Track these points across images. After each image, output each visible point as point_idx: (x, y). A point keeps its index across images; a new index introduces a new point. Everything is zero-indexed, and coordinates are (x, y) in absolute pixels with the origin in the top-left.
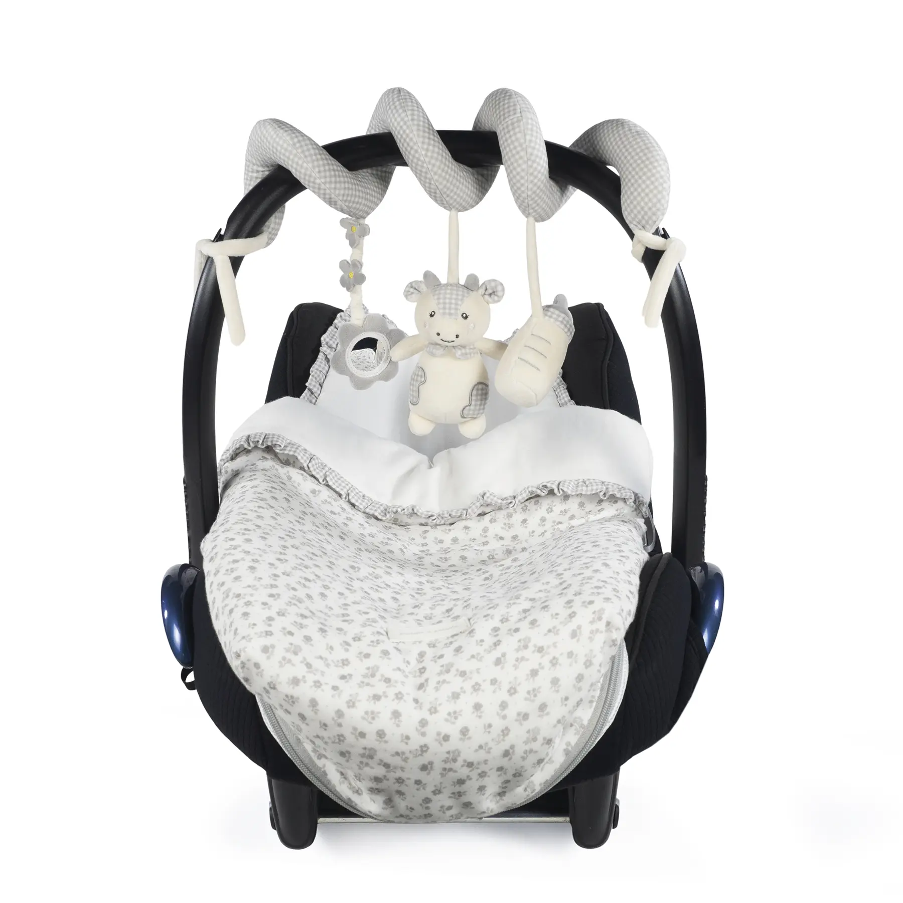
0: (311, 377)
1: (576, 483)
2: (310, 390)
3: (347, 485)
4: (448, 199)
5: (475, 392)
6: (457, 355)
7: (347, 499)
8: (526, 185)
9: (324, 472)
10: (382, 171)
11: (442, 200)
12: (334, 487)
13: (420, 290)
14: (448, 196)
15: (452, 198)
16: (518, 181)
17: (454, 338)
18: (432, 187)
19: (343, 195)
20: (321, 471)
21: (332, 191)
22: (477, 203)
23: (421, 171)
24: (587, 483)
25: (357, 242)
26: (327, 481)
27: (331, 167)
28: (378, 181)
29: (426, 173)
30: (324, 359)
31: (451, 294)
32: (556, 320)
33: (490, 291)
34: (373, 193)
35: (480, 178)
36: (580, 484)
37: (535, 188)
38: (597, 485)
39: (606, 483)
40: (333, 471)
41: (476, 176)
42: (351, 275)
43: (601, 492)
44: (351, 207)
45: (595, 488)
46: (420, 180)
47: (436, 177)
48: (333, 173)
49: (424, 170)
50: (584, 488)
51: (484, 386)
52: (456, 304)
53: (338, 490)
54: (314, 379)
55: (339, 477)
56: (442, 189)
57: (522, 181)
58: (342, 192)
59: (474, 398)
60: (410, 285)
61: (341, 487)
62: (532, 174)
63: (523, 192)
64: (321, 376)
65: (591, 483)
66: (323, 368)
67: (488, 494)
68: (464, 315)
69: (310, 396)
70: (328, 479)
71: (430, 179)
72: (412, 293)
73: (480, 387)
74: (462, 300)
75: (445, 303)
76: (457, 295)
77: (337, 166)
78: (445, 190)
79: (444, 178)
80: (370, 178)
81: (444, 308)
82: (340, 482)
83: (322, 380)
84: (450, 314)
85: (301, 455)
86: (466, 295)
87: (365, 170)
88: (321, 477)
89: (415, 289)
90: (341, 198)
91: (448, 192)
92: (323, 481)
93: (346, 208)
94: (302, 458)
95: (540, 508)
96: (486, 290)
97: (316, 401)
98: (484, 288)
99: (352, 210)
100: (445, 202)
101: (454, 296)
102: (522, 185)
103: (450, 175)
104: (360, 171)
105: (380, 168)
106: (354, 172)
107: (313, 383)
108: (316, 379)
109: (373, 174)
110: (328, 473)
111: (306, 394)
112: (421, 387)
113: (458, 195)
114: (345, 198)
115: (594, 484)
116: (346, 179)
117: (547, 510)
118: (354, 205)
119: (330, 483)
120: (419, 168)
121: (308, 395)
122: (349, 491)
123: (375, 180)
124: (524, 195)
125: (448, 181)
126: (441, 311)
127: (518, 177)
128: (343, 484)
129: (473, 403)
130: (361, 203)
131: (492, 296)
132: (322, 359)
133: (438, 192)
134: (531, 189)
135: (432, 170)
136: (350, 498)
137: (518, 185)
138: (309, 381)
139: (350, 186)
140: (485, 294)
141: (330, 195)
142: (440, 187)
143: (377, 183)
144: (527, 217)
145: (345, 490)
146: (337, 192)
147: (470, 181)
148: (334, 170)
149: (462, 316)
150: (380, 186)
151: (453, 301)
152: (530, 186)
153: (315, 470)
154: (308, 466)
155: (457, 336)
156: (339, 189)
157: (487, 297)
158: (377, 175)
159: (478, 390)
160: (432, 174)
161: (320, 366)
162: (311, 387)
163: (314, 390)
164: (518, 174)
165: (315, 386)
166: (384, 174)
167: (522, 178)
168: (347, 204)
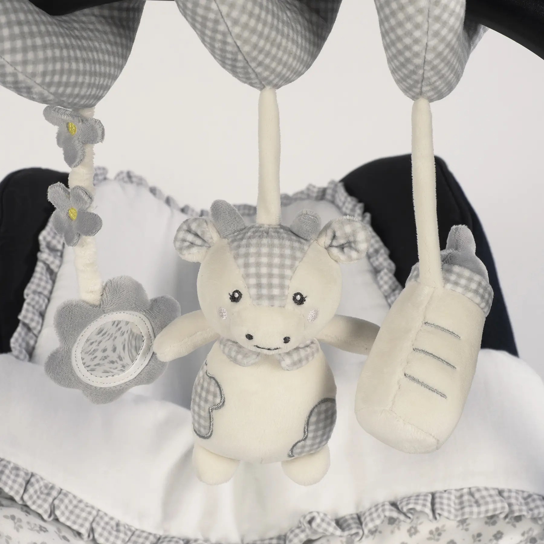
0: (25, 306)
1: (458, 494)
2: (25, 325)
3: (90, 513)
4: (259, 70)
5: (313, 419)
6: (284, 364)
7: (91, 536)
8: (425, 41)
9: (50, 500)
10: (120, 9)
11: (247, 73)
12: (69, 523)
13: (205, 239)
14: (260, 64)
15: (267, 68)
16: (409, 34)
17: (279, 342)
18: (229, 48)
19: (44, 74)
20: (45, 500)
21: (19, 68)
22: (308, 66)
23: (205, 18)
24: (477, 495)
25: (80, 153)
26: (56, 516)
27: (13, 17)
28: (115, 30)
29: (216, 22)
30: (44, 271)
31: (270, 255)
32: (466, 288)
33: (342, 241)
34: (106, 58)
35: (315, 18)
36: (466, 498)
37: (441, 47)
38: (494, 502)
39: (506, 494)
40: (66, 495)
41: (307, 16)
42: (73, 215)
43: (501, 513)
44: (62, 95)
45: (491, 507)
46: (202, 36)
47: (236, 30)
48: (16, 30)
49: (212, 16)
50: (475, 509)
51: (329, 404)
52: (282, 277)
53: (75, 527)
54: (31, 308)
55: (75, 502)
56: (248, 54)
57: (417, 34)
58: (41, 68)
59: (312, 428)
60: (185, 227)
61: (80, 521)
62: (438, 19)
63: (417, 55)
64: (41, 301)
65: (483, 497)
66: (45, 288)
67: (318, 520)
68: (298, 297)
69: (26, 334)
70: (58, 513)
71: (224, 34)
72: (192, 244)
73: (323, 407)
74: (292, 267)
75: (258, 276)
76: (282, 256)
77: (25, 12)
78: (255, 53)
79: (253, 31)
80: (99, 27)
81: (259, 286)
82: (77, 511)
83: (44, 307)
84: (271, 298)
85: (10, 483)
86: (298, 254)
87: (87, 11)
88: (46, 511)
89: (196, 235)
90: (39, 80)
91: (261, 57)
92: (50, 516)
93: (51, 97)
94: (11, 488)
95: (399, 528)
96: (334, 237)
97: (36, 342)
98: (330, 234)
99: (64, 99)
100: (253, 76)
101: (276, 261)
102: (416, 41)
103: (265, 24)
104: (78, 13)
105: (116, 4)
106: (64, 18)
107: (30, 315)
108: (33, 307)
109: (104, 17)
110: (56, 502)
111: (20, 334)
112: (215, 413)
113: (280, 61)
114: (48, 79)
115: (489, 499)
116: (47, 40)
117: (409, 531)
118: (69, 90)
119: (62, 519)
120: (200, 11)
121: (23, 334)
122: (94, 525)
123: (107, 28)
124: (418, 61)
125: (261, 35)
126: (253, 291)
127: (409, 26)
128: (84, 515)
129: (310, 435)
130: (83, 83)
131: (346, 250)
132: (42, 274)
133: (240, 57)
134: (434, 48)
135: (228, 15)
136: (96, 536)
137: (408, 41)
138: (23, 312)
139: (57, 53)
140: (331, 246)
141: (14, 75)
142: (246, 49)
143: (113, 34)
144: (414, 98)
145: (87, 525)
146: (30, 69)
147: (299, 28)
148: (20, 23)
149: (294, 298)
150: (118, 40)
151: (276, 271)
152: (433, 42)
153: (34, 503)
154: (22, 498)
155: (286, 340)
156: (35, 62)
157: (335, 251)
158: (112, 17)
159: (319, 413)
160: (229, 24)
161: (38, 285)
162: (27, 321)
163: (33, 325)
164: (409, 18)
165: (32, 320)
166: (124, 15)
167: (417, 26)
168: (53, 89)
